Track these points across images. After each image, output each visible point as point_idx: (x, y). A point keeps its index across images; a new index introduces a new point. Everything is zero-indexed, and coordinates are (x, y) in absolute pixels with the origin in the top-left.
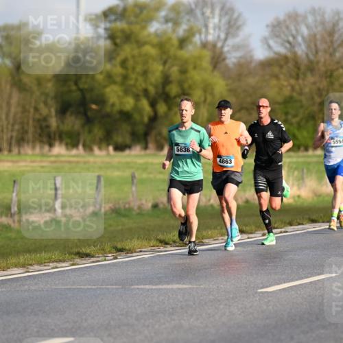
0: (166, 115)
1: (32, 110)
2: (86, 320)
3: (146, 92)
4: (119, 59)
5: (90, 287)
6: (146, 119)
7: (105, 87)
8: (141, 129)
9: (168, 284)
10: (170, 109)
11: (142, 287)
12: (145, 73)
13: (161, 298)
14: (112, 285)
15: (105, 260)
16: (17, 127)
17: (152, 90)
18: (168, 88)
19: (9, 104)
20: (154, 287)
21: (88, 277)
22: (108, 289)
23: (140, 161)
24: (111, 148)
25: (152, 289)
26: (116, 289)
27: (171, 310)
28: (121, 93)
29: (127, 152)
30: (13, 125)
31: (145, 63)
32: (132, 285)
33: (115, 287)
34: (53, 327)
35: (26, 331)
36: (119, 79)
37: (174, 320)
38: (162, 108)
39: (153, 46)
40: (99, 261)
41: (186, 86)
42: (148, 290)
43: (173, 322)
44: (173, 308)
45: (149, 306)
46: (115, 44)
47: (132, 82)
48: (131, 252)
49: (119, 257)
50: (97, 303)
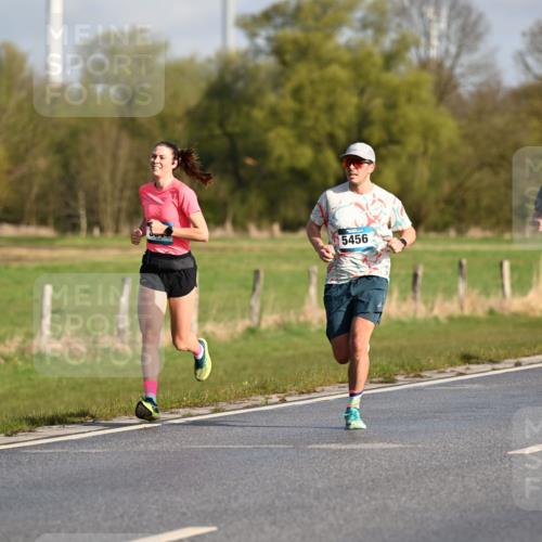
2: (236, 498)
3: (331, 138)
4: (289, 86)
5: (242, 446)
7: (268, 130)
9: (366, 442)
11: (325, 446)
12: (331, 109)
13: (355, 464)
14: (279, 444)
15: (267, 404)
16: (128, 193)
17: (341, 135)
18: (366, 133)
19: (115, 157)
20: (343, 447)
22: (271, 449)
24: (276, 228)
25: (340, 450)
26: (284, 449)
27: (370, 483)
28: (292, 140)
29: (302, 233)
30: (122, 190)
31: (331, 92)
32: (309, 444)
33: (281, 446)
34: (184, 510)
35: (140, 515)
36: (289, 118)
37: (375, 499)
39: (344, 65)
40: (257, 406)
41: (395, 129)
42: (334, 452)
43: (373, 503)
44: (373, 481)
45: (336, 476)
46: (284, 63)
47: (309, 123)
48: (309, 392)
49: (288, 399)
50: (253, 472)
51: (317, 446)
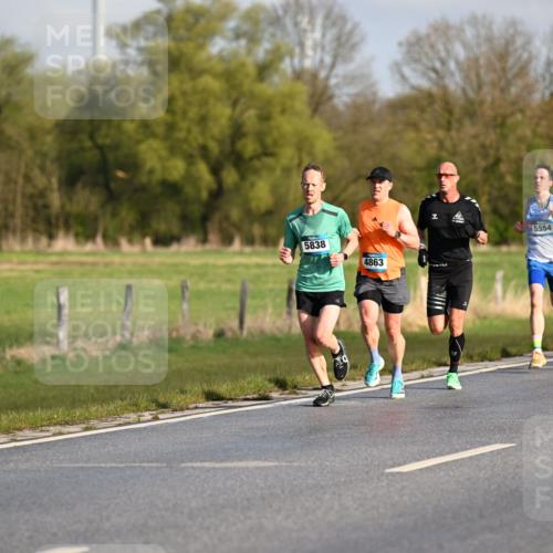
0: (237, 188)
1: (21, 181)
2: (108, 518)
3: (204, 150)
5: (114, 465)
6: (204, 195)
7: (139, 142)
8: (196, 211)
9: (241, 460)
10: (243, 177)
11: (198, 464)
12: (203, 120)
13: (229, 483)
14: (152, 462)
15: (139, 422)
17: (214, 148)
18: (239, 145)
20: (218, 465)
21: (111, 448)
22: (144, 468)
23: (195, 261)
24: (148, 241)
25: (214, 468)
26: (157, 468)
27: (245, 502)
28: (164, 153)
29: (174, 247)
31: (204, 103)
32: (183, 462)
33: (154, 465)
34: (55, 530)
35: (11, 535)
36: (160, 130)
37: (250, 518)
38: (230, 176)
39: (216, 76)
40: (129, 423)
41: (269, 141)
42: (208, 470)
43: (249, 522)
44: (248, 500)
45: (210, 495)
47: (181, 135)
48: (182, 410)
49: (161, 416)
50: (126, 491)
51: (190, 464)
